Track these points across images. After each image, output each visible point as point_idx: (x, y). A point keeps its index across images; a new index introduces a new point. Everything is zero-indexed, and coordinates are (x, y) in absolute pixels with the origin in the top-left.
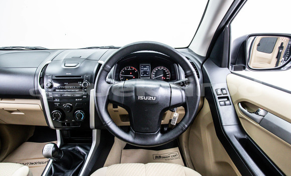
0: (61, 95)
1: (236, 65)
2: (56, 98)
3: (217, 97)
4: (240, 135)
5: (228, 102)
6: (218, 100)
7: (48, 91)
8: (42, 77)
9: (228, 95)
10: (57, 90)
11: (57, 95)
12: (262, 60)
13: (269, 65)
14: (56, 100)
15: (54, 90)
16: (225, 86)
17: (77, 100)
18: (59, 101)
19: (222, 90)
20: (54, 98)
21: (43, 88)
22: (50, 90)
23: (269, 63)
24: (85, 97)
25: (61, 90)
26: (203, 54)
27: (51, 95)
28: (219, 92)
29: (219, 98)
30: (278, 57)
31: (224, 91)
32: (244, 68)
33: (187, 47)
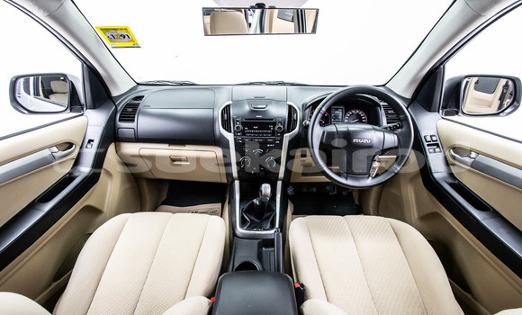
1: (448, 109)
3: (426, 144)
4: (450, 181)
5: (437, 150)
6: (427, 148)
9: (438, 142)
11: (246, 140)
12: (481, 102)
13: (489, 109)
16: (435, 133)
17: (269, 145)
19: (431, 136)
21: (230, 132)
22: (239, 134)
23: (490, 106)
24: (278, 142)
26: (408, 95)
27: (240, 140)
28: (428, 139)
29: (428, 145)
30: (502, 99)
31: (434, 138)
32: (457, 113)
33: (384, 85)
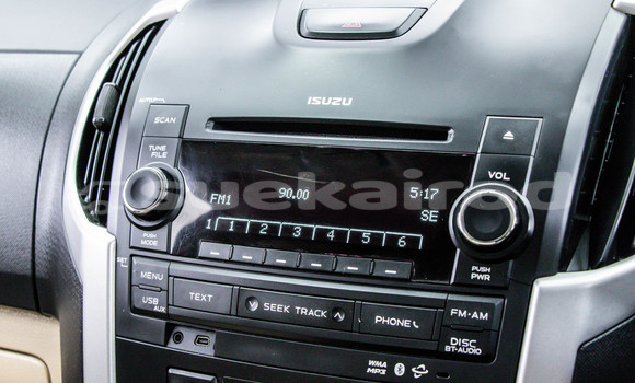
0: (242, 294)
2: (193, 323)
7: (137, 251)
8: (105, 127)
10: (208, 249)
11: (198, 296)
14: (188, 344)
15: (187, 248)
17: (376, 367)
18: (207, 351)
20: (173, 324)
22: (152, 240)
24: (469, 347)
25: (247, 254)
27: (152, 288)
